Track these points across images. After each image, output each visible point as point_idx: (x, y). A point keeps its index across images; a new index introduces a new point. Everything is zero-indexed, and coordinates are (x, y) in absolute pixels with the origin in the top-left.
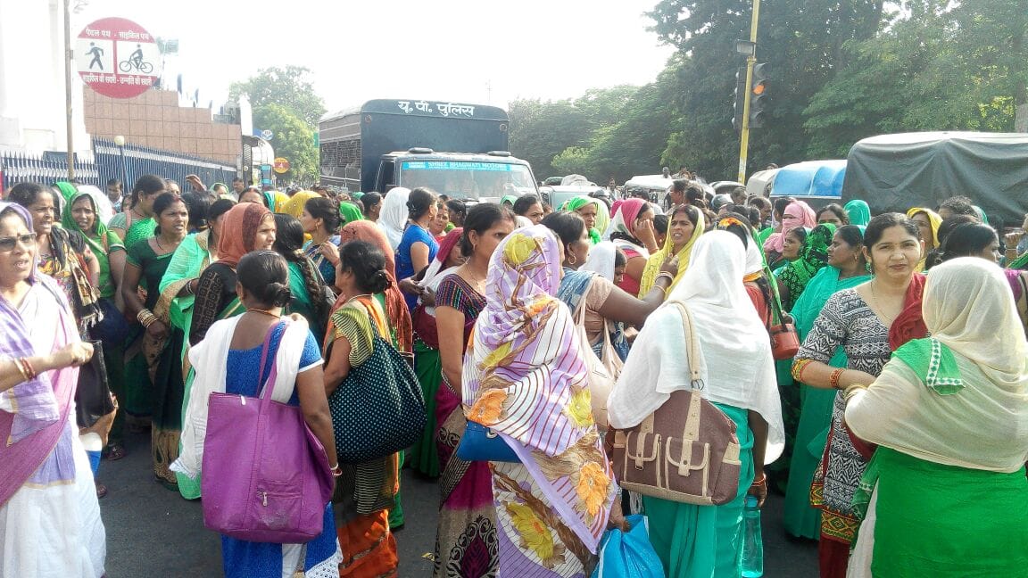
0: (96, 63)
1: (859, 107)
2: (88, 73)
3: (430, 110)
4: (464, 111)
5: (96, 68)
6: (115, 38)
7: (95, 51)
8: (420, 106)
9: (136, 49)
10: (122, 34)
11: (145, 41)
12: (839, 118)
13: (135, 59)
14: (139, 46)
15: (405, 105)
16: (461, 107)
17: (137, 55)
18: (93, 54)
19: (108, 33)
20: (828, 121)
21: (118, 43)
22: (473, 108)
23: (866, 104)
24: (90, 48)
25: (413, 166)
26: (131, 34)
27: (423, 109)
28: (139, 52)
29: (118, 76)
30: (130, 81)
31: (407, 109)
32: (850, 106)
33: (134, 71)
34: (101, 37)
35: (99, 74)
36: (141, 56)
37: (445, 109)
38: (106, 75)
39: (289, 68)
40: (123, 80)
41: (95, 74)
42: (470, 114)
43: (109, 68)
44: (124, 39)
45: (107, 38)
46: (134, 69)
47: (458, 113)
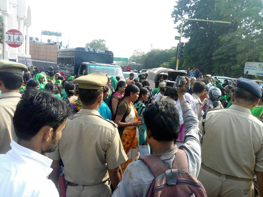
0: (9, 40)
1: (225, 54)
2: (8, 42)
3: (93, 51)
4: (102, 52)
5: (9, 41)
6: (14, 34)
7: (9, 37)
8: (91, 50)
9: (18, 36)
10: (15, 33)
11: (20, 35)
12: (220, 57)
13: (18, 39)
14: (19, 36)
15: (86, 49)
16: (101, 51)
17: (18, 38)
18: (9, 38)
19: (12, 33)
20: (217, 57)
21: (14, 35)
22: (104, 51)
23: (227, 53)
24: (8, 36)
25: (91, 67)
26: (17, 33)
27: (91, 51)
28: (19, 37)
29: (14, 43)
30: (16, 44)
31: (87, 51)
32: (223, 53)
33: (18, 42)
34: (11, 34)
35: (10, 42)
36: (19, 38)
37: (97, 51)
38: (12, 42)
39: (100, 40)
40: (15, 44)
41: (9, 42)
42: (104, 53)
43: (12, 41)
44: (16, 34)
45: (12, 34)
46: (18, 41)
47: (100, 52)
